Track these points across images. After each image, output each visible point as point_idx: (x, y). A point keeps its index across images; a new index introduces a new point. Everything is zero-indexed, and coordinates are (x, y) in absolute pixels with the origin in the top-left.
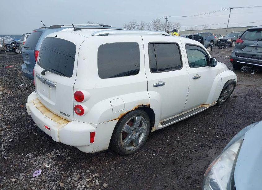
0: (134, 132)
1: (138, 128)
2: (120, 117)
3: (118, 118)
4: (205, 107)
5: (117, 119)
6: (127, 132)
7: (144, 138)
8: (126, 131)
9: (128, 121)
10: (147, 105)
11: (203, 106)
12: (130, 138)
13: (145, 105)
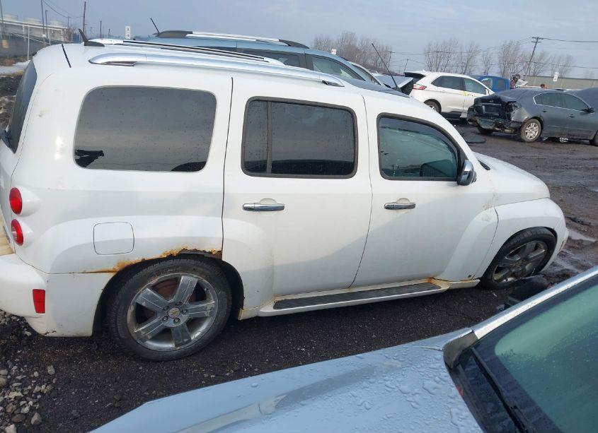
0: (173, 310)
1: (185, 302)
2: (118, 269)
3: (111, 268)
4: (435, 287)
5: (109, 272)
6: (149, 307)
7: (208, 330)
8: (144, 304)
9: (153, 282)
10: (210, 253)
11: (433, 281)
12: (159, 323)
13: (204, 251)
